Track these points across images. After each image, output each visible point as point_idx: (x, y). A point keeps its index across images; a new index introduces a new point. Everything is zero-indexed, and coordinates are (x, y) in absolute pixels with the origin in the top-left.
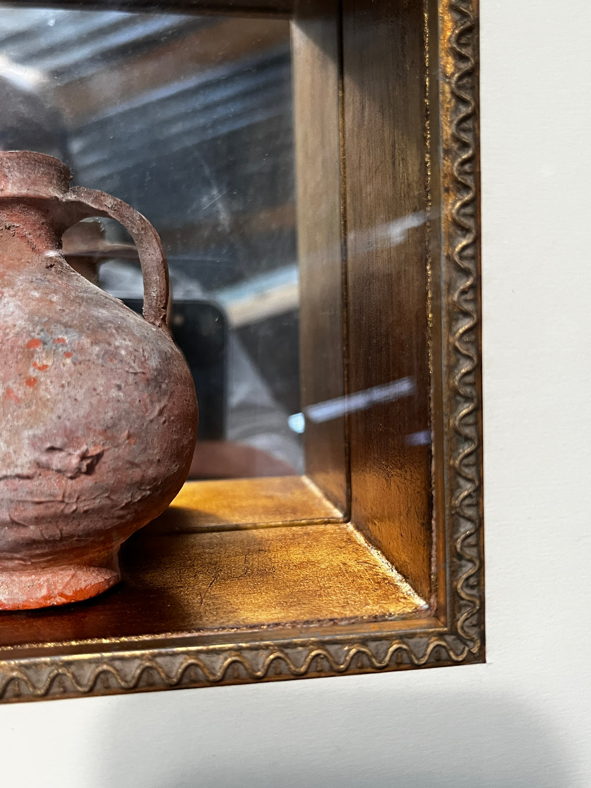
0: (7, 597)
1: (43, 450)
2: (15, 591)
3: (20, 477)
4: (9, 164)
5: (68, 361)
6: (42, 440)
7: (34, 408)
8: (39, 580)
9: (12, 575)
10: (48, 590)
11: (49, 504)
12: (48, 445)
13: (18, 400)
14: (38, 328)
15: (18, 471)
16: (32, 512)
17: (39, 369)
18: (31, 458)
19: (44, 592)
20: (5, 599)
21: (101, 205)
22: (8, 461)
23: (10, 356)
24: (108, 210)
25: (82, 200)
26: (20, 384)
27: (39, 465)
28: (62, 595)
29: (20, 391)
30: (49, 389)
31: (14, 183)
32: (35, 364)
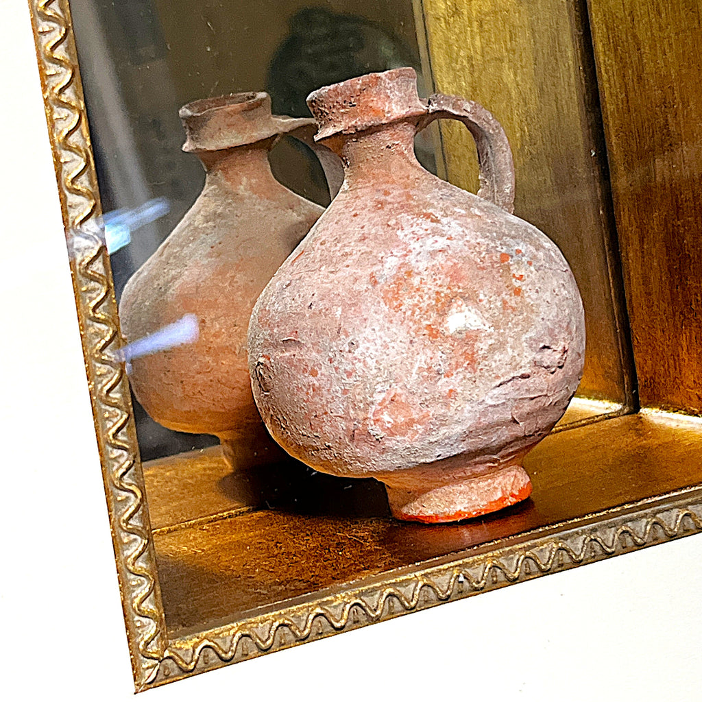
0: (467, 506)
1: (538, 350)
2: (474, 498)
3: (523, 377)
4: (391, 85)
5: (532, 268)
6: (537, 341)
7: (525, 314)
8: (494, 483)
9: (471, 482)
10: (503, 491)
11: (538, 399)
12: (542, 345)
13: (514, 309)
14: (498, 243)
15: (522, 372)
16: (527, 407)
17: (518, 279)
18: (530, 358)
19: (499, 495)
20: (465, 508)
21: (461, 111)
22: (514, 364)
23: (494, 272)
24: (467, 115)
25: (445, 108)
26: (511, 295)
27: (536, 363)
28: (513, 495)
29: (513, 301)
30: (531, 296)
31: (396, 103)
32: (514, 276)
